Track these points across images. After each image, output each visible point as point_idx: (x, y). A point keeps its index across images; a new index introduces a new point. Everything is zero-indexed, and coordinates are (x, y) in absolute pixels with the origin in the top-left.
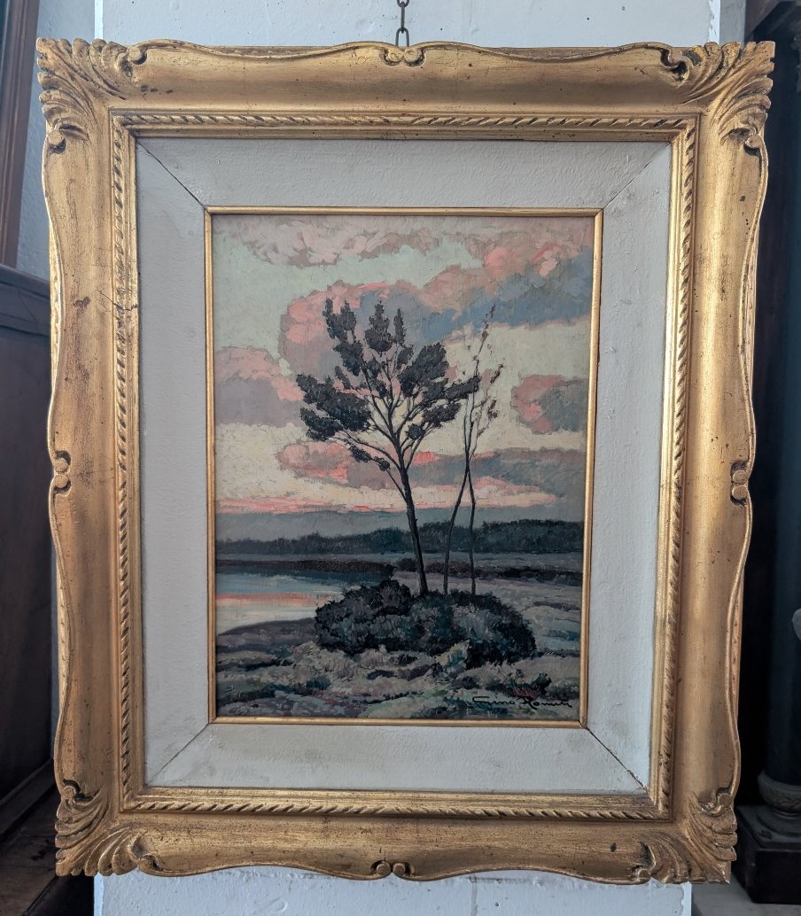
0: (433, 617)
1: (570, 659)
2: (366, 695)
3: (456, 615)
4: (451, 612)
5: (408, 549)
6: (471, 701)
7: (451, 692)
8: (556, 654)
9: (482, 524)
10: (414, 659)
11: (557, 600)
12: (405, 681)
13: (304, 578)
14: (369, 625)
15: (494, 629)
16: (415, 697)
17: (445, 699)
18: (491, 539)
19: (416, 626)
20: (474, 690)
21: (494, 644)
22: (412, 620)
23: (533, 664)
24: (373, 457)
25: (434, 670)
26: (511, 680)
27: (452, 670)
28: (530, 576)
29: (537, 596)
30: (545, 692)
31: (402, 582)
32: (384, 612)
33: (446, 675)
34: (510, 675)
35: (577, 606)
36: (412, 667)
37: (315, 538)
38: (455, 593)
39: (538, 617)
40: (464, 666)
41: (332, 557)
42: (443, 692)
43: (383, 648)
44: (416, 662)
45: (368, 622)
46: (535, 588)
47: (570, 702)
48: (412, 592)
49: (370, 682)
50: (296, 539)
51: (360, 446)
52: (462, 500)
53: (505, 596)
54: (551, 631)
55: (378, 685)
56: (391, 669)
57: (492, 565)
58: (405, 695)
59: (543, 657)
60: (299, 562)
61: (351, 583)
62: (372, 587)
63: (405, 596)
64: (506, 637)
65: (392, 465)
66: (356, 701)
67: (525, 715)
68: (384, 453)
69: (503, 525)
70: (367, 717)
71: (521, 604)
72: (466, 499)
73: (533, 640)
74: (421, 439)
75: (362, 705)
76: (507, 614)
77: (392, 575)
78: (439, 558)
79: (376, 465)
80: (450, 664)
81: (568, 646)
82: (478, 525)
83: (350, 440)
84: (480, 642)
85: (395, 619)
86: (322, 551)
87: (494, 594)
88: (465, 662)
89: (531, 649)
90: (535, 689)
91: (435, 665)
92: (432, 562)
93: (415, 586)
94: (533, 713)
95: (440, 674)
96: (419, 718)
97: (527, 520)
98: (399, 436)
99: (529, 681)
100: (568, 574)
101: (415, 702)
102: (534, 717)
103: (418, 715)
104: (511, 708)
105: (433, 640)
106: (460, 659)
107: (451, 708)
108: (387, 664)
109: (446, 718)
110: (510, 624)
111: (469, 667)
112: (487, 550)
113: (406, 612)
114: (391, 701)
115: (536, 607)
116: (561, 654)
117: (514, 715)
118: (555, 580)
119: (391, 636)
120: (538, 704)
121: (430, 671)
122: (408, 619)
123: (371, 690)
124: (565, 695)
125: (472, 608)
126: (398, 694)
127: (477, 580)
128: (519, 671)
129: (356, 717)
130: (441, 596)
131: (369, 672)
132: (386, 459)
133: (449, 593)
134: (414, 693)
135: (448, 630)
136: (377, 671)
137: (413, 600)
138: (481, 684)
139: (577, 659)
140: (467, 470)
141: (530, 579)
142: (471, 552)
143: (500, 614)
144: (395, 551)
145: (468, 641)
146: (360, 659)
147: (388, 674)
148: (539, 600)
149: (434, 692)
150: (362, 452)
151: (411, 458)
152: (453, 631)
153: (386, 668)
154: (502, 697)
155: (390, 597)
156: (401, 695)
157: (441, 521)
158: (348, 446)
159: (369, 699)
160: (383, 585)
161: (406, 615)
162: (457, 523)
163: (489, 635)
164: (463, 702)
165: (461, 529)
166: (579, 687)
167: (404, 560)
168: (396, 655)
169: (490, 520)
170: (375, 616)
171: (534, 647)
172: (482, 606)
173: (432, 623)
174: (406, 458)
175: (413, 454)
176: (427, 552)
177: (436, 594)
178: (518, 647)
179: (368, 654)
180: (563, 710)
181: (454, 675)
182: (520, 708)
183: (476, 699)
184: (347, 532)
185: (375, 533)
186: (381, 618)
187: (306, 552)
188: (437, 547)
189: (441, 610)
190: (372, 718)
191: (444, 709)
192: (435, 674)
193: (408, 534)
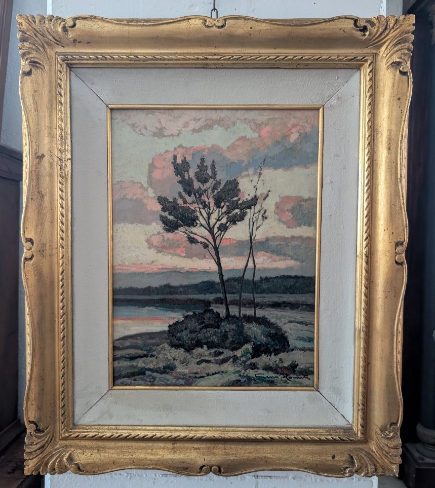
0: (233, 329)
1: (308, 353)
2: (196, 373)
3: (245, 328)
4: (242, 326)
5: (219, 292)
6: (254, 376)
7: (243, 371)
8: (301, 350)
9: (259, 278)
10: (223, 353)
11: (301, 320)
12: (217, 365)
13: (162, 308)
14: (197, 334)
15: (267, 336)
16: (223, 374)
17: (240, 375)
18: (265, 286)
19: (224, 335)
20: (256, 370)
21: (267, 344)
22: (221, 332)
23: (288, 355)
24: (199, 241)
25: (234, 359)
26: (276, 364)
27: (244, 359)
28: (286, 306)
29: (290, 317)
30: (295, 371)
31: (215, 310)
32: (206, 327)
33: (240, 362)
34: (276, 361)
35: (312, 323)
36: (221, 357)
37: (168, 286)
38: (245, 316)
39: (291, 330)
40: (250, 356)
41: (177, 297)
42: (239, 371)
43: (205, 347)
44: (224, 354)
45: (197, 333)
46: (289, 313)
47: (309, 377)
48: (221, 316)
49: (198, 366)
50: (157, 286)
51: (192, 235)
52: (248, 265)
53: (272, 317)
54: (298, 337)
55: (203, 368)
56: (210, 359)
57: (265, 301)
58: (218, 373)
59: (294, 352)
60: (159, 300)
61: (187, 311)
62: (199, 313)
63: (217, 318)
64: (273, 340)
65: (210, 246)
66: (190, 377)
67: (284, 384)
68: (206, 239)
69: (271, 278)
70: (196, 386)
71: (281, 322)
72: (251, 264)
73: (288, 342)
74: (225, 232)
75: (194, 379)
76: (274, 328)
77: (210, 307)
78: (236, 297)
79: (201, 246)
80: (242, 356)
81: (307, 345)
82: (257, 278)
83: (187, 232)
84: (258, 343)
85: (212, 330)
86: (171, 293)
87: (266, 317)
88: (251, 354)
89: (287, 347)
90: (289, 369)
91: (234, 356)
92: (232, 299)
93: (223, 312)
94: (288, 383)
95: (237, 361)
96: (225, 386)
97: (284, 275)
98: (213, 230)
99: (286, 365)
100: (307, 305)
101: (223, 377)
102: (289, 385)
103: (225, 385)
104: (276, 380)
105: (233, 342)
106: (247, 353)
107: (243, 380)
108: (208, 356)
109: (240, 386)
110: (275, 333)
111: (253, 357)
112: (262, 292)
113: (218, 327)
114: (209, 377)
115: (289, 324)
116: (303, 349)
117: (278, 384)
118: (300, 308)
119: (210, 340)
120: (291, 378)
121: (231, 360)
122: (219, 330)
123: (199, 370)
124: (306, 372)
125: (254, 324)
126: (214, 372)
127: (257, 309)
128: (281, 359)
129: (191, 386)
130: (237, 318)
131: (198, 360)
132: (207, 242)
133: (242, 316)
134: (223, 372)
135: (241, 337)
136: (202, 360)
137: (222, 320)
138: (260, 367)
139: (312, 352)
140: (251, 248)
141: (285, 308)
142: (253, 293)
143: (269, 328)
144: (212, 293)
145: (252, 343)
146: (193, 353)
147: (208, 362)
148: (291, 319)
149: (234, 371)
150: (194, 238)
151: (220, 242)
152: (244, 337)
153: (207, 358)
154: (271, 374)
155: (209, 319)
156: (216, 373)
157: (237, 276)
158: (186, 235)
159: (197, 376)
160: (205, 312)
161: (218, 329)
162: (246, 277)
163: (264, 339)
164: (249, 377)
165: (248, 281)
166: (314, 368)
167: (217, 298)
168: (213, 351)
169: (264, 276)
170: (201, 329)
171: (289, 346)
172: (260, 323)
173: (232, 333)
174: (218, 241)
175: (221, 240)
176: (229, 293)
177: (234, 317)
178: (279, 346)
179: (197, 351)
180: (305, 381)
181: (244, 362)
182: (282, 380)
183: (257, 375)
184: (185, 283)
185: (201, 283)
186: (204, 330)
187: (163, 294)
188: (235, 291)
189: (238, 326)
190: (199, 386)
191: (239, 381)
192: (234, 361)
193: (218, 284)
